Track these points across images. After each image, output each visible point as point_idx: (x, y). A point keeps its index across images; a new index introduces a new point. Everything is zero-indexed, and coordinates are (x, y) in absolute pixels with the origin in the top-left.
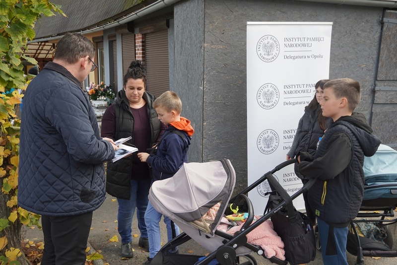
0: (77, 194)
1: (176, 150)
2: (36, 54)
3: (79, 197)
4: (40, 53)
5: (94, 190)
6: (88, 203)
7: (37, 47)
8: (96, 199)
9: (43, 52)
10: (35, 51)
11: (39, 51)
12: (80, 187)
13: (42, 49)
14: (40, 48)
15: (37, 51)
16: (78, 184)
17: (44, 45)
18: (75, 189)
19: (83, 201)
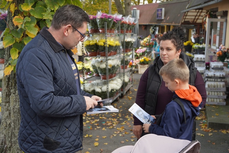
0: (41, 141)
1: (172, 119)
2: (195, 19)
3: (43, 144)
4: (198, 19)
5: (58, 141)
6: (51, 150)
7: (195, 14)
8: (59, 149)
9: (200, 17)
10: (193, 17)
11: (197, 17)
12: (43, 136)
13: (200, 16)
14: (198, 14)
15: (195, 17)
16: (42, 132)
17: (202, 12)
18: (39, 136)
19: (46, 147)
